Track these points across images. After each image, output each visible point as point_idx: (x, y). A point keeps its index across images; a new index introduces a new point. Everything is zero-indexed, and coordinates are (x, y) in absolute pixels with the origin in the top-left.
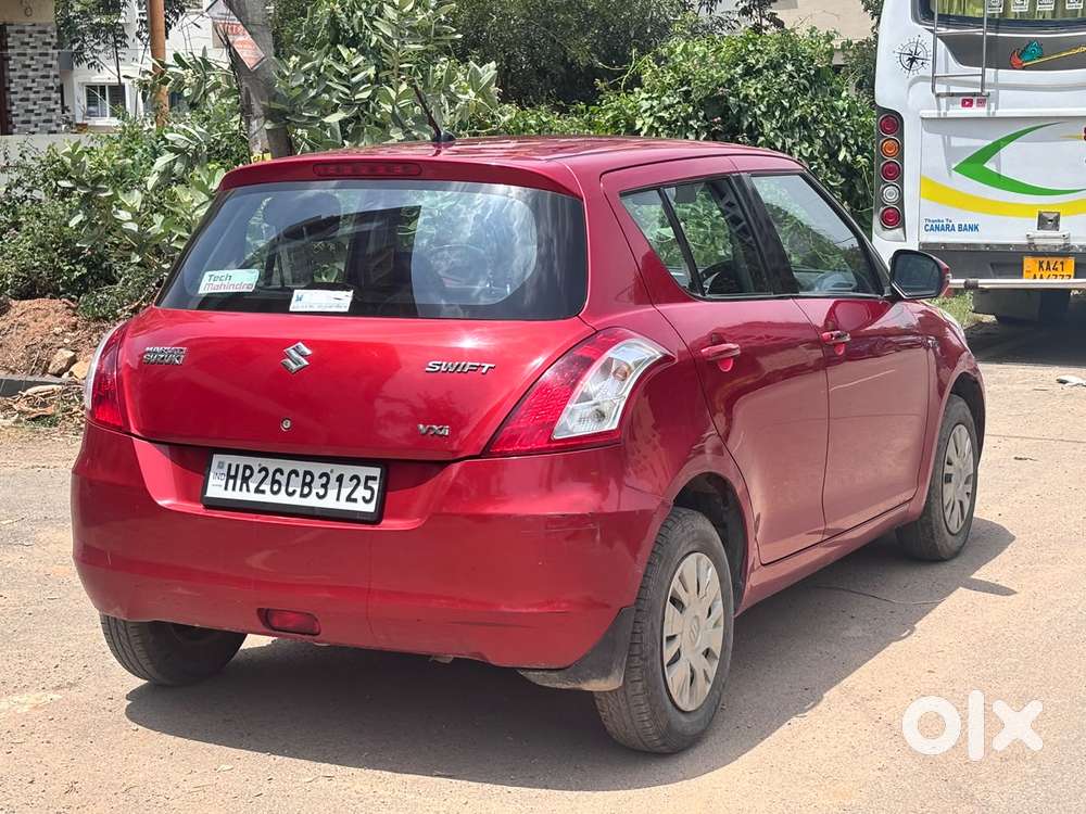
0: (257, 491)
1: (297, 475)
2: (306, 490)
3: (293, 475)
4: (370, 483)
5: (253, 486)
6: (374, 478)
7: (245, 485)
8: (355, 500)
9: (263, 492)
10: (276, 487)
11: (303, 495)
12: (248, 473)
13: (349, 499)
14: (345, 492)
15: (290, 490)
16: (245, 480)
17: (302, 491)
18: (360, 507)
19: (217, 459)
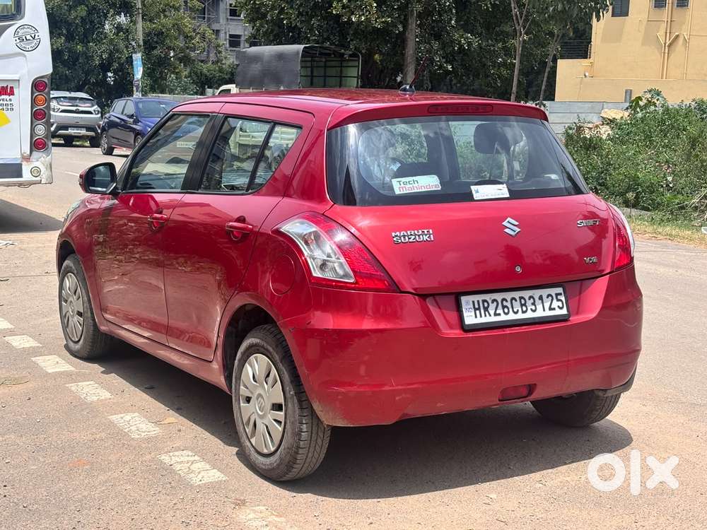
0: (496, 314)
1: (516, 301)
2: (524, 309)
3: (514, 301)
4: (559, 297)
5: (492, 312)
6: (561, 294)
7: (487, 313)
8: (554, 309)
9: (499, 314)
10: (506, 310)
11: (523, 312)
12: (486, 305)
13: (551, 309)
14: (547, 305)
15: (515, 310)
16: (486, 309)
17: (522, 309)
18: (558, 312)
19: (464, 299)
